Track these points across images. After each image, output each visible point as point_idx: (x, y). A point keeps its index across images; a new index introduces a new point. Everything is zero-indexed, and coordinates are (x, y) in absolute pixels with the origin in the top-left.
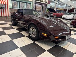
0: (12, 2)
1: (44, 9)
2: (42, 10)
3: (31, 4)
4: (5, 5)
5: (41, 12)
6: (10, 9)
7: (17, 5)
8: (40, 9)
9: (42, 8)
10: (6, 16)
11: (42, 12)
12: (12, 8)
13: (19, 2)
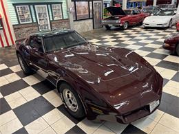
0: (15, 8)
1: (96, 10)
2: (91, 14)
3: (61, 3)
4: (1, 19)
5: (90, 18)
6: (13, 26)
7: (29, 13)
8: (87, 11)
9: (91, 8)
10: (9, 46)
11: (93, 18)
12: (19, 22)
13: (31, 6)
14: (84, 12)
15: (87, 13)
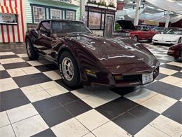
0: (32, 8)
1: (108, 22)
2: (103, 25)
3: (75, 11)
4: (17, 16)
5: (101, 29)
6: (28, 24)
7: (44, 15)
8: (99, 22)
9: (103, 20)
10: (19, 42)
11: (104, 30)
12: (33, 21)
13: (47, 9)
14: (96, 23)
15: (99, 24)
